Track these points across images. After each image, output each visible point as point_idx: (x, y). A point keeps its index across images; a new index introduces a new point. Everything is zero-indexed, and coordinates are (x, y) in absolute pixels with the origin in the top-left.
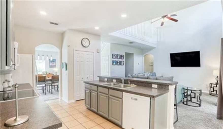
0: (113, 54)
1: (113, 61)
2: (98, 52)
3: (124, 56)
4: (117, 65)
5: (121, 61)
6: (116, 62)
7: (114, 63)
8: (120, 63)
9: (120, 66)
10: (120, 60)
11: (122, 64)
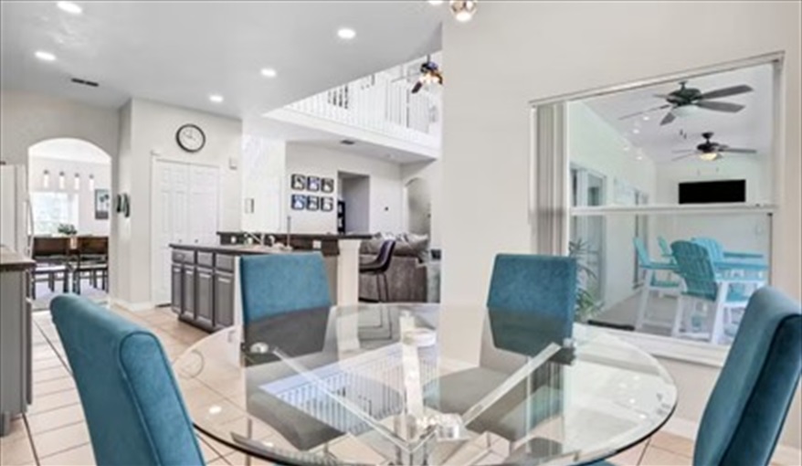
0: (293, 177)
1: (293, 196)
2: (233, 168)
3: (332, 181)
4: (308, 208)
5: (322, 199)
6: (305, 200)
7: (298, 204)
8: (320, 203)
9: (319, 211)
10: (320, 194)
11: (327, 206)
